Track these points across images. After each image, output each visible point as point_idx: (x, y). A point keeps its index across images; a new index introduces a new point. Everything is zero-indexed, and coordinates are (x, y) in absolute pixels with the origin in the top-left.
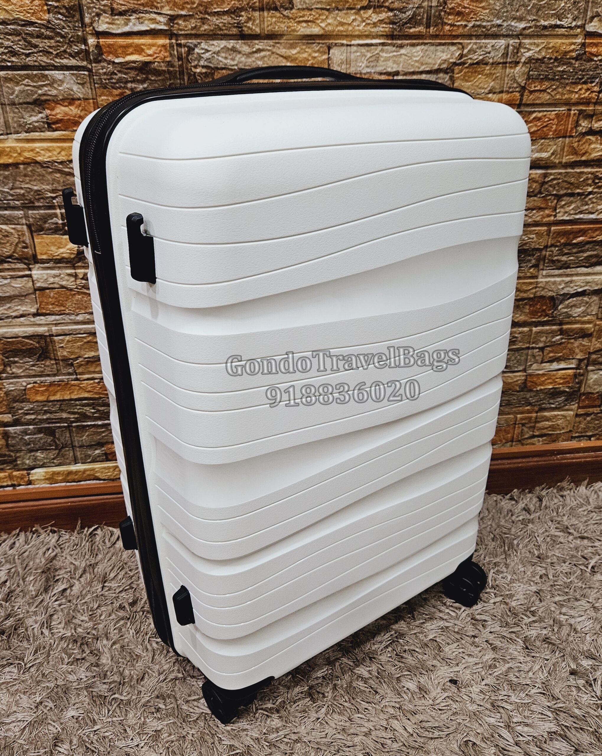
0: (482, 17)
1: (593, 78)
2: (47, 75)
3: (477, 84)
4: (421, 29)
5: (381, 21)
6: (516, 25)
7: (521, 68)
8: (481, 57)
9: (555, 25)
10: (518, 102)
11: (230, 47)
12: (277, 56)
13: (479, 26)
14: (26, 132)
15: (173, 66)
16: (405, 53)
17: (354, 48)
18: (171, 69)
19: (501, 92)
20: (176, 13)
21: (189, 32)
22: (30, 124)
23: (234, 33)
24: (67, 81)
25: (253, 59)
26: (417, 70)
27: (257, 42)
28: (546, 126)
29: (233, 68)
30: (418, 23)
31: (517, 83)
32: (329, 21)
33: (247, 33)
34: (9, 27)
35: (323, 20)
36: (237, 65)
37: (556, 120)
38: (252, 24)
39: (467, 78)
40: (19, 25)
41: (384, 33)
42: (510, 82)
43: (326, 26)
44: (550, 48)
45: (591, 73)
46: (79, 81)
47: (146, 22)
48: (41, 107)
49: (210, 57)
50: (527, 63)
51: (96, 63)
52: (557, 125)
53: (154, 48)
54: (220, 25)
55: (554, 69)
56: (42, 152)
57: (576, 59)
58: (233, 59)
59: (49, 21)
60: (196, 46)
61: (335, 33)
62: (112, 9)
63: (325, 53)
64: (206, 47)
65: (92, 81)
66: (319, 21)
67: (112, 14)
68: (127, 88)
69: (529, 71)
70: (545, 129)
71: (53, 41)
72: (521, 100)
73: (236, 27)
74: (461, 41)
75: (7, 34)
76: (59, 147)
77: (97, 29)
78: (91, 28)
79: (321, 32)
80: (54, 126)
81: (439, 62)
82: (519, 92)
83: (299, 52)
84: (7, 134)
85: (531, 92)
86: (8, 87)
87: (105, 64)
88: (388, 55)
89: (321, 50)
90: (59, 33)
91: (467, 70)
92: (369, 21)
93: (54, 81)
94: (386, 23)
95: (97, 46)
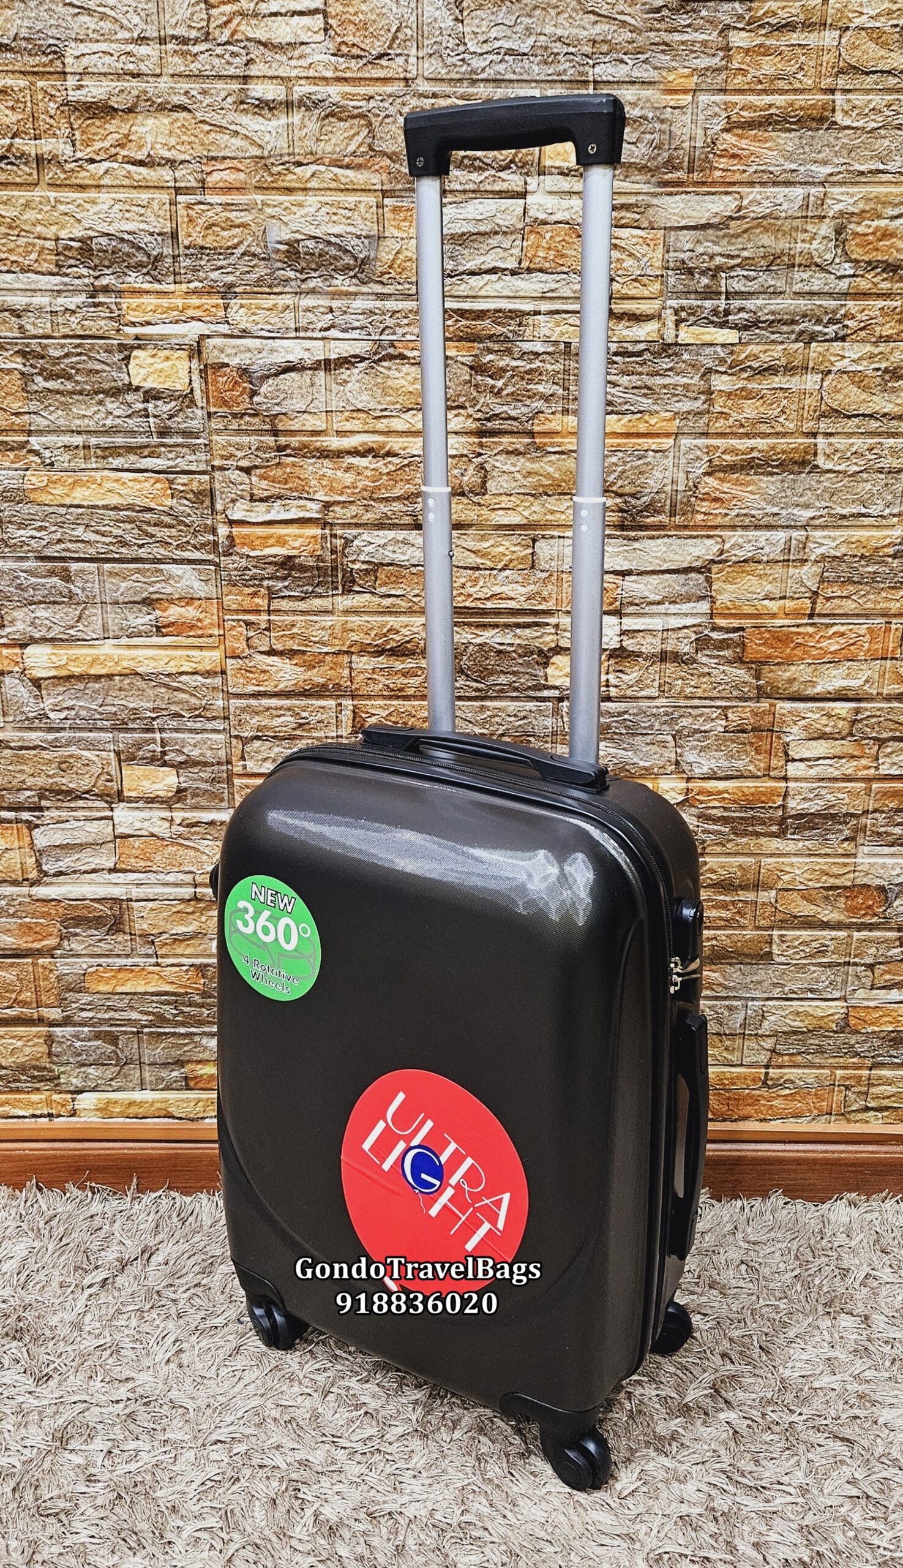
0: (750, 504)
2: (162, 570)
3: (747, 587)
4: (663, 518)
6: (800, 513)
7: (811, 568)
8: (751, 554)
9: (858, 513)
11: (401, 538)
13: (746, 515)
14: (128, 637)
15: (324, 561)
16: (641, 547)
17: (567, 541)
18: (321, 564)
19: (784, 598)
20: (332, 499)
21: (347, 521)
22: (134, 627)
23: (407, 522)
24: (186, 576)
26: (659, 568)
28: (853, 644)
29: (403, 563)
30: (658, 512)
31: (806, 587)
32: (533, 509)
34: (121, 513)
35: (526, 508)
36: (408, 560)
37: (868, 636)
39: (731, 579)
40: (134, 511)
41: (612, 523)
42: (795, 586)
43: (531, 513)
44: (852, 543)
46: (201, 578)
48: (150, 607)
49: (373, 550)
50: (819, 562)
51: (225, 556)
52: (870, 642)
53: (301, 540)
54: (389, 513)
55: (861, 569)
56: (145, 661)
58: (403, 554)
59: (171, 508)
60: (355, 537)
61: (542, 523)
62: (252, 495)
63: (529, 546)
64: (369, 539)
65: (219, 577)
66: (521, 509)
67: (251, 501)
68: (262, 586)
69: (824, 572)
70: (852, 648)
71: (173, 530)
72: (813, 608)
73: (409, 515)
74: (721, 533)
75: (117, 521)
76: (167, 656)
77: (231, 517)
78: (224, 516)
79: (524, 521)
80: (164, 631)
81: (689, 558)
82: (810, 598)
83: (493, 545)
84: (104, 639)
85: (828, 599)
86: (111, 582)
87: (237, 557)
88: (617, 550)
89: (523, 543)
90: (182, 522)
91: (731, 570)
93: (170, 576)
94: (613, 511)
95: (228, 537)
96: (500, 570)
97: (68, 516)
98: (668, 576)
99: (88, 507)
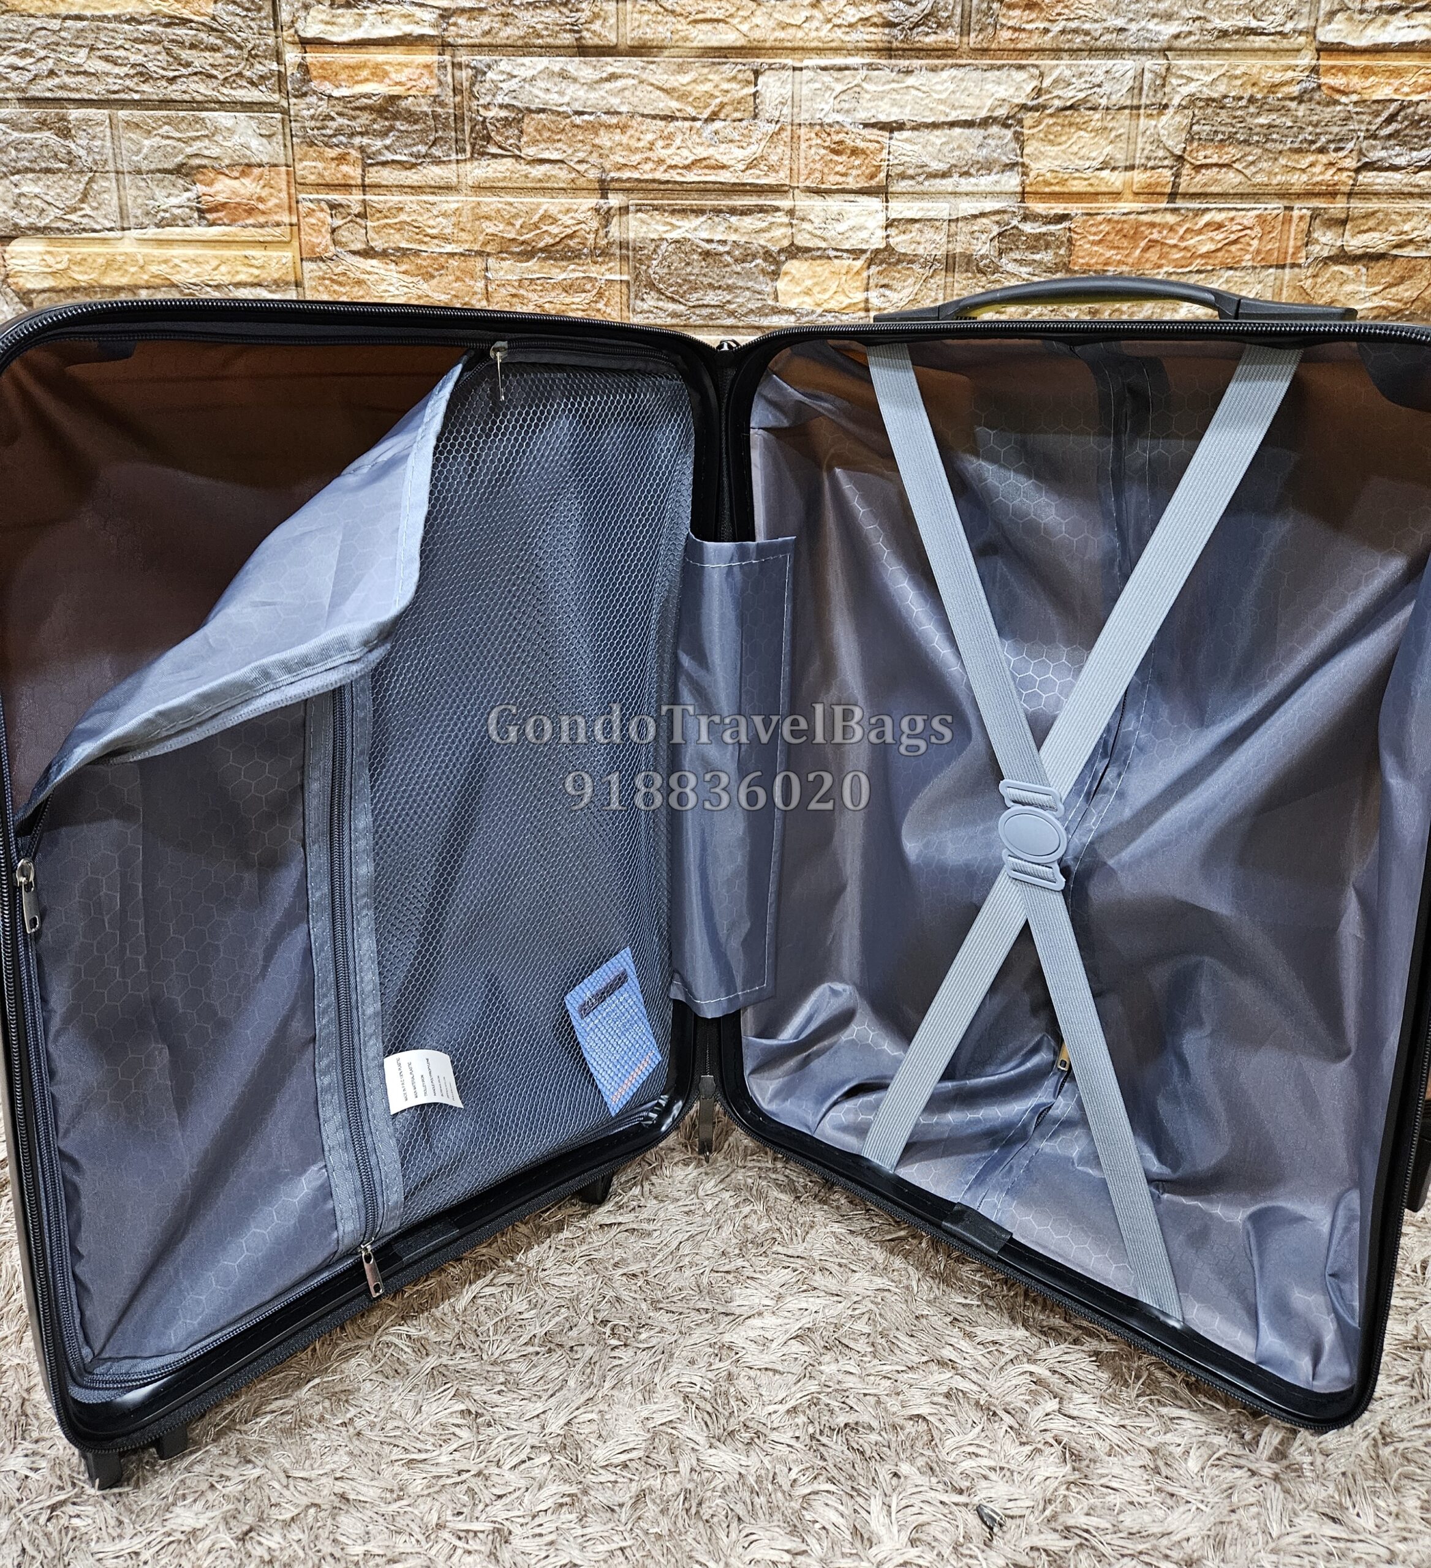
0: (1082, 13)
1: (1341, 140)
2: (203, 119)
3: (1075, 148)
4: (950, 36)
5: (865, 20)
6: (1158, 28)
7: (1173, 117)
8: (1082, 95)
9: (1246, 28)
10: (1168, 190)
11: (557, 69)
12: (650, 88)
13: (1075, 31)
14: (158, 226)
15: (442, 104)
16: (916, 84)
17: (807, 74)
18: (439, 110)
19: (1132, 168)
20: (453, 5)
21: (477, 41)
22: (165, 211)
23: (567, 42)
24: (240, 130)
25: (602, 93)
26: (942, 119)
27: (609, 59)
28: (1235, 242)
29: (561, 109)
30: (943, 25)
31: (1165, 148)
32: (757, 20)
33: (590, 42)
34: (141, 28)
35: (746, 18)
36: (568, 104)
37: (1258, 229)
38: (602, 26)
39: (1051, 137)
40: (159, 24)
41: (873, 45)
42: (1149, 147)
43: (751, 28)
44: (1236, 77)
45: (1336, 129)
46: (263, 132)
47: (396, 21)
48: (188, 180)
49: (515, 87)
50: (1185, 108)
51: (296, 97)
52: (1261, 239)
53: (407, 72)
54: (539, 26)
55: (1248, 119)
56: (184, 265)
57: (1299, 98)
58: (561, 93)
59: (214, 18)
60: (489, 67)
61: (768, 45)
63: (748, 82)
64: (509, 69)
65: (287, 130)
66: (735, 21)
67: (332, 6)
68: (353, 146)
69: (1192, 125)
70: (1233, 248)
71: (218, 55)
72: (1175, 185)
73: (571, 31)
74: (1038, 62)
75: (136, 40)
76: (216, 257)
77: (303, 34)
78: (292, 31)
79: (741, 42)
80: (208, 216)
81: (989, 103)
82: (1172, 168)
83: (694, 81)
84: (123, 229)
85: (1198, 168)
86: (130, 139)
87: (313, 99)
88: (880, 89)
89: (740, 76)
90: (231, 41)
91: (1051, 121)
92: (838, 21)
93: (217, 130)
94: (875, 25)
95: (300, 65)
96: (706, 121)
97: (63, 34)
98: (957, 131)
99: (94, 18)
